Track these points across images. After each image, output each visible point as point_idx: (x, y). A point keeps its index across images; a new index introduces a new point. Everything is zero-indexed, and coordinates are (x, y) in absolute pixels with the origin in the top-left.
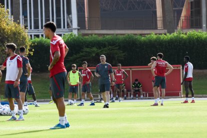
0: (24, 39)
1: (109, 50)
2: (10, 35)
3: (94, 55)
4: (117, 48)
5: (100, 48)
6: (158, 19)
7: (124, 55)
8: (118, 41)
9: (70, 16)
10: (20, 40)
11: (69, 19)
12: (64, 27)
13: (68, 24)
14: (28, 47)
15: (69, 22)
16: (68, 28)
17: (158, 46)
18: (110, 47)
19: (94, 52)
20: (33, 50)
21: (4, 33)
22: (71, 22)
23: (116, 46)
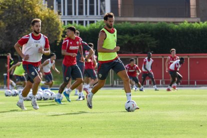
0: (57, 24)
1: (141, 37)
3: (126, 42)
4: (150, 35)
5: (133, 36)
6: (191, 7)
7: (157, 43)
8: (150, 28)
9: (103, 3)
10: (53, 26)
11: (102, 6)
12: (97, 14)
13: (101, 11)
14: (61, 34)
15: (102, 8)
16: (101, 14)
17: (190, 35)
18: (142, 34)
19: (126, 39)
22: (104, 9)
23: (149, 34)
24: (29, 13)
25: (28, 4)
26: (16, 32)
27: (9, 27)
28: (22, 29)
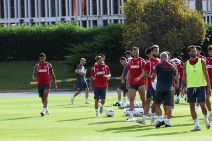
2: (187, 21)
10: (197, 26)
14: (205, 33)
20: (210, 36)
21: (181, 19)
24: (172, 14)
25: (171, 5)
26: (159, 33)
27: (153, 29)
28: (165, 31)
